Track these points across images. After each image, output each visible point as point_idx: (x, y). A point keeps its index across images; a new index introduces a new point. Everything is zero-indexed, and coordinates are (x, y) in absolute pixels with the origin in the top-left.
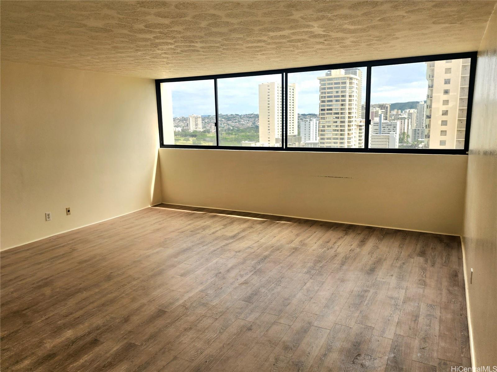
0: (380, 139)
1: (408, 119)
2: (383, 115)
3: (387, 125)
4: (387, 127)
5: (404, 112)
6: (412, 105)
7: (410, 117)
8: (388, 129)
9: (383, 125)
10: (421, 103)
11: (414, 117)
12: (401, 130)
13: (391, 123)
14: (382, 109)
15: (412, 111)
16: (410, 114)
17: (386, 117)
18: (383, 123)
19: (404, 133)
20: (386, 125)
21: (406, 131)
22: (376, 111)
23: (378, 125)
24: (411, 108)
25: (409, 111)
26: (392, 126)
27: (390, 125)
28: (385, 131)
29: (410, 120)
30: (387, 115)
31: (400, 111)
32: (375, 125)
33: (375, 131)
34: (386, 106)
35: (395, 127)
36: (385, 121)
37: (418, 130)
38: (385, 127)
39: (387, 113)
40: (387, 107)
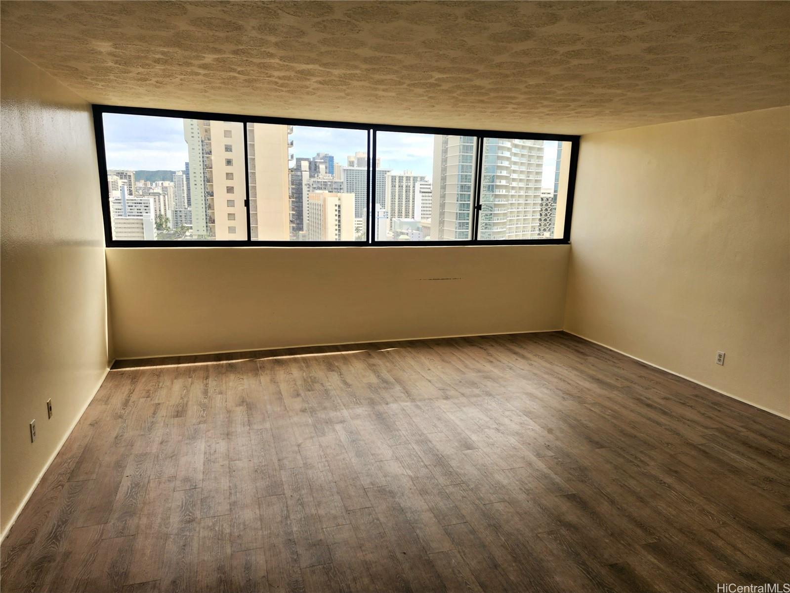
0: (129, 223)
1: (164, 196)
2: (126, 187)
3: (135, 203)
4: (136, 206)
5: (154, 184)
6: (167, 175)
7: (166, 193)
8: (138, 209)
9: (128, 203)
10: (177, 174)
11: (171, 191)
12: (156, 210)
13: (141, 200)
14: (121, 178)
15: (166, 183)
16: (165, 189)
17: (130, 191)
18: (127, 200)
19: (160, 216)
20: (133, 203)
21: (163, 213)
22: (113, 180)
23: (120, 203)
24: (164, 180)
25: (162, 184)
26: (143, 205)
27: (140, 203)
28: (132, 212)
29: (166, 196)
30: (131, 188)
31: (149, 183)
32: (116, 203)
33: (116, 212)
34: (128, 174)
35: (147, 206)
36: (131, 197)
37: (180, 211)
38: (132, 206)
39: (130, 185)
40: (130, 176)
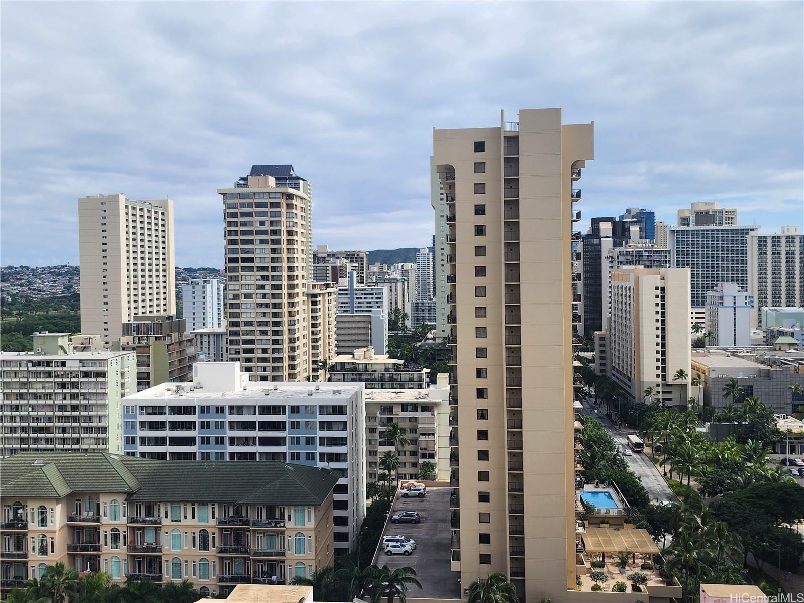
0: (354, 322)
1: (403, 283)
2: (355, 273)
3: (365, 294)
4: (365, 298)
5: (392, 267)
6: (409, 255)
7: (405, 278)
8: (367, 302)
9: (356, 294)
10: (422, 251)
11: (412, 277)
12: (391, 303)
13: (372, 289)
14: (352, 262)
15: (409, 266)
16: (405, 273)
17: (362, 278)
18: (356, 290)
19: (397, 309)
20: (362, 294)
21: (400, 306)
22: (341, 265)
23: (347, 294)
24: (405, 261)
25: (402, 266)
26: (374, 296)
27: (371, 294)
28: (361, 307)
29: (406, 284)
30: (363, 273)
31: (386, 266)
32: (342, 294)
33: (342, 307)
34: (360, 256)
35: (380, 298)
36: (361, 286)
37: (423, 303)
38: (361, 298)
39: (362, 270)
40: (362, 258)
